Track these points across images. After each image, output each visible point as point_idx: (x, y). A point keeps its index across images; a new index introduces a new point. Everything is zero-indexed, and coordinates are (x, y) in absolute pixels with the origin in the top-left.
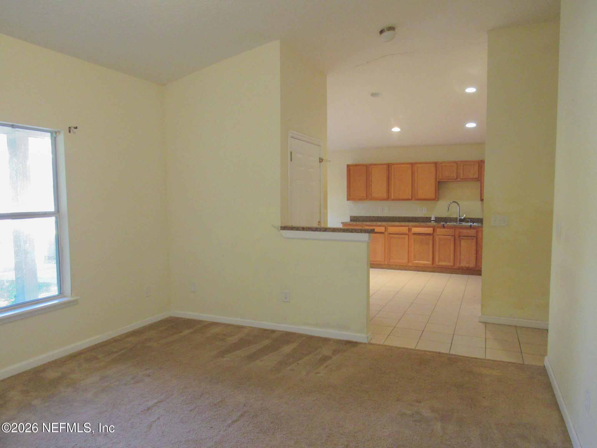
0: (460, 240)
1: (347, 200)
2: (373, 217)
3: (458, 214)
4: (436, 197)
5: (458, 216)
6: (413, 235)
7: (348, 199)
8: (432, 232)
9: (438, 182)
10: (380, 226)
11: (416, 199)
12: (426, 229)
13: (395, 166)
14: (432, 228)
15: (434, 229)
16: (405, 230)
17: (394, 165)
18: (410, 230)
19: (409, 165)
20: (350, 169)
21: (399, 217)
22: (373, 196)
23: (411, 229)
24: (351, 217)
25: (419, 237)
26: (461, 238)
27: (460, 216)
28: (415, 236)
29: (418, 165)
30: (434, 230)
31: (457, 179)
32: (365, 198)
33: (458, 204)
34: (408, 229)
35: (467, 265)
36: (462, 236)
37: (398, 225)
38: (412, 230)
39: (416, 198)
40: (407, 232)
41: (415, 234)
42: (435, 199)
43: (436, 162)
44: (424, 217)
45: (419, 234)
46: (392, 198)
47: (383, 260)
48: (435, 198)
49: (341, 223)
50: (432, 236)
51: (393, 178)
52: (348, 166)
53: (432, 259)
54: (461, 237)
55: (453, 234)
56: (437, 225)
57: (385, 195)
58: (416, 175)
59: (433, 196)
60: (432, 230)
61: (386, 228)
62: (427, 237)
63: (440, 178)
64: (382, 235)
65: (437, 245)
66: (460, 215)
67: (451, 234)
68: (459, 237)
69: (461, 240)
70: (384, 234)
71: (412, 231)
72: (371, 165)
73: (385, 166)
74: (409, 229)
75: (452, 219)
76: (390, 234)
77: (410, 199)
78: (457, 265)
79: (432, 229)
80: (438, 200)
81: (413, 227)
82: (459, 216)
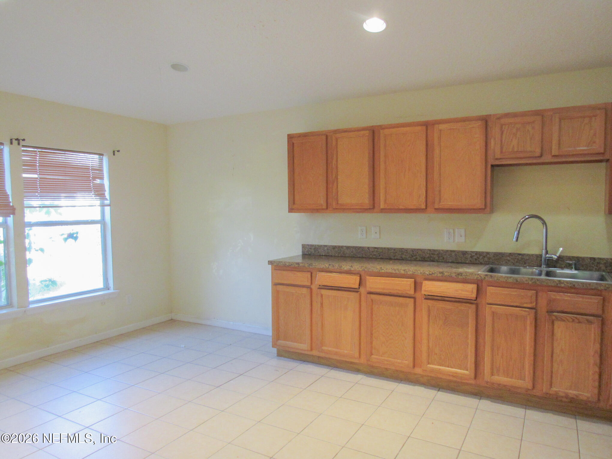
0: (553, 323)
1: (289, 212)
2: (348, 248)
3: (544, 248)
4: (485, 205)
5: (544, 251)
6: (426, 299)
7: (291, 210)
8: (474, 295)
9: (492, 166)
10: (349, 272)
11: (435, 209)
12: (459, 286)
13: (387, 131)
14: (474, 283)
15: (480, 286)
16: (406, 285)
17: (384, 129)
18: (417, 286)
19: (419, 128)
20: (293, 144)
21: (402, 250)
22: (339, 203)
23: (422, 283)
24: (304, 246)
25: (441, 305)
26: (556, 316)
27: (549, 253)
28: (430, 302)
29: (442, 127)
30: (478, 290)
31: (541, 156)
32: (325, 207)
33: (544, 223)
34: (413, 285)
35: (572, 393)
36: (558, 312)
37: (391, 273)
38: (423, 285)
39: (436, 207)
40: (412, 292)
41: (430, 298)
42: (484, 209)
43: (486, 116)
44: (459, 252)
45: (443, 299)
46: (382, 206)
47: (357, 355)
48: (484, 207)
49: (269, 261)
50: (474, 306)
51: (382, 159)
52: (290, 137)
53: (473, 365)
54: (555, 314)
55: (531, 303)
56: (487, 278)
57: (366, 200)
58: (437, 151)
59: (478, 202)
60: (475, 291)
61: (363, 278)
62: (463, 307)
63: (498, 155)
64: (353, 295)
65: (488, 329)
66: (548, 249)
67: (527, 303)
68: (550, 312)
69: (557, 324)
70: (357, 292)
71: (423, 288)
72: (336, 132)
73: (367, 133)
74: (415, 283)
75: (527, 258)
76: (370, 293)
77: (423, 209)
78: (543, 388)
79: (474, 286)
80: (492, 211)
81: (426, 279)
82: (547, 253)
